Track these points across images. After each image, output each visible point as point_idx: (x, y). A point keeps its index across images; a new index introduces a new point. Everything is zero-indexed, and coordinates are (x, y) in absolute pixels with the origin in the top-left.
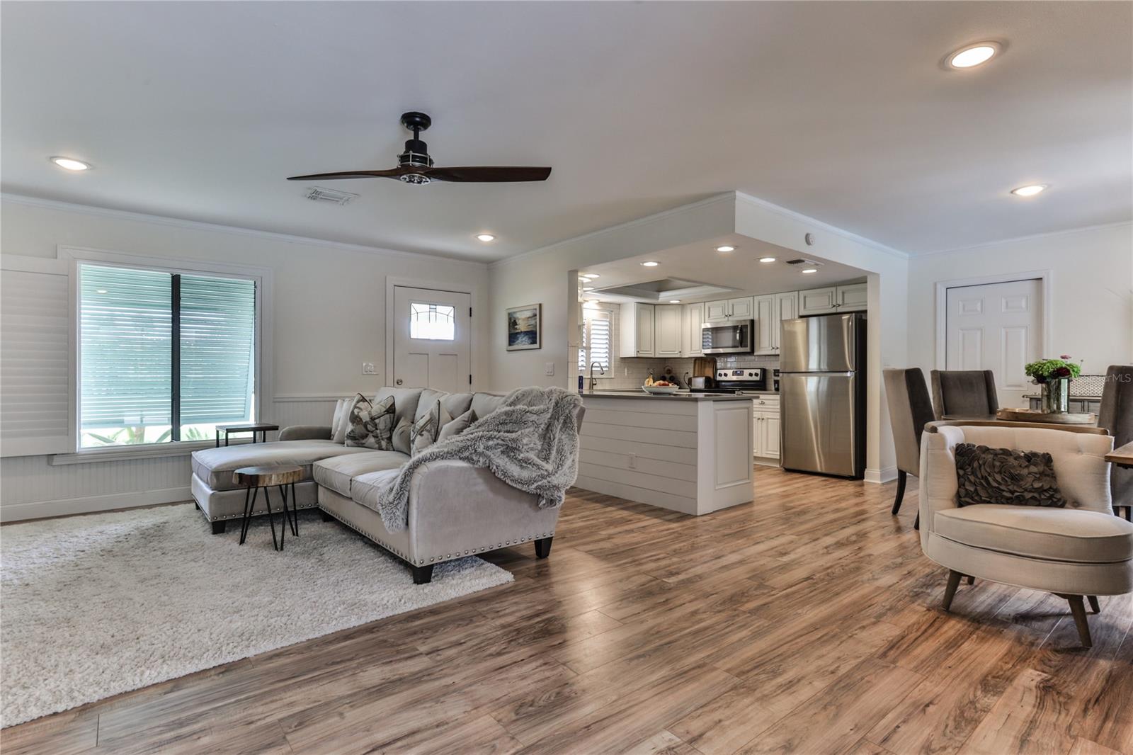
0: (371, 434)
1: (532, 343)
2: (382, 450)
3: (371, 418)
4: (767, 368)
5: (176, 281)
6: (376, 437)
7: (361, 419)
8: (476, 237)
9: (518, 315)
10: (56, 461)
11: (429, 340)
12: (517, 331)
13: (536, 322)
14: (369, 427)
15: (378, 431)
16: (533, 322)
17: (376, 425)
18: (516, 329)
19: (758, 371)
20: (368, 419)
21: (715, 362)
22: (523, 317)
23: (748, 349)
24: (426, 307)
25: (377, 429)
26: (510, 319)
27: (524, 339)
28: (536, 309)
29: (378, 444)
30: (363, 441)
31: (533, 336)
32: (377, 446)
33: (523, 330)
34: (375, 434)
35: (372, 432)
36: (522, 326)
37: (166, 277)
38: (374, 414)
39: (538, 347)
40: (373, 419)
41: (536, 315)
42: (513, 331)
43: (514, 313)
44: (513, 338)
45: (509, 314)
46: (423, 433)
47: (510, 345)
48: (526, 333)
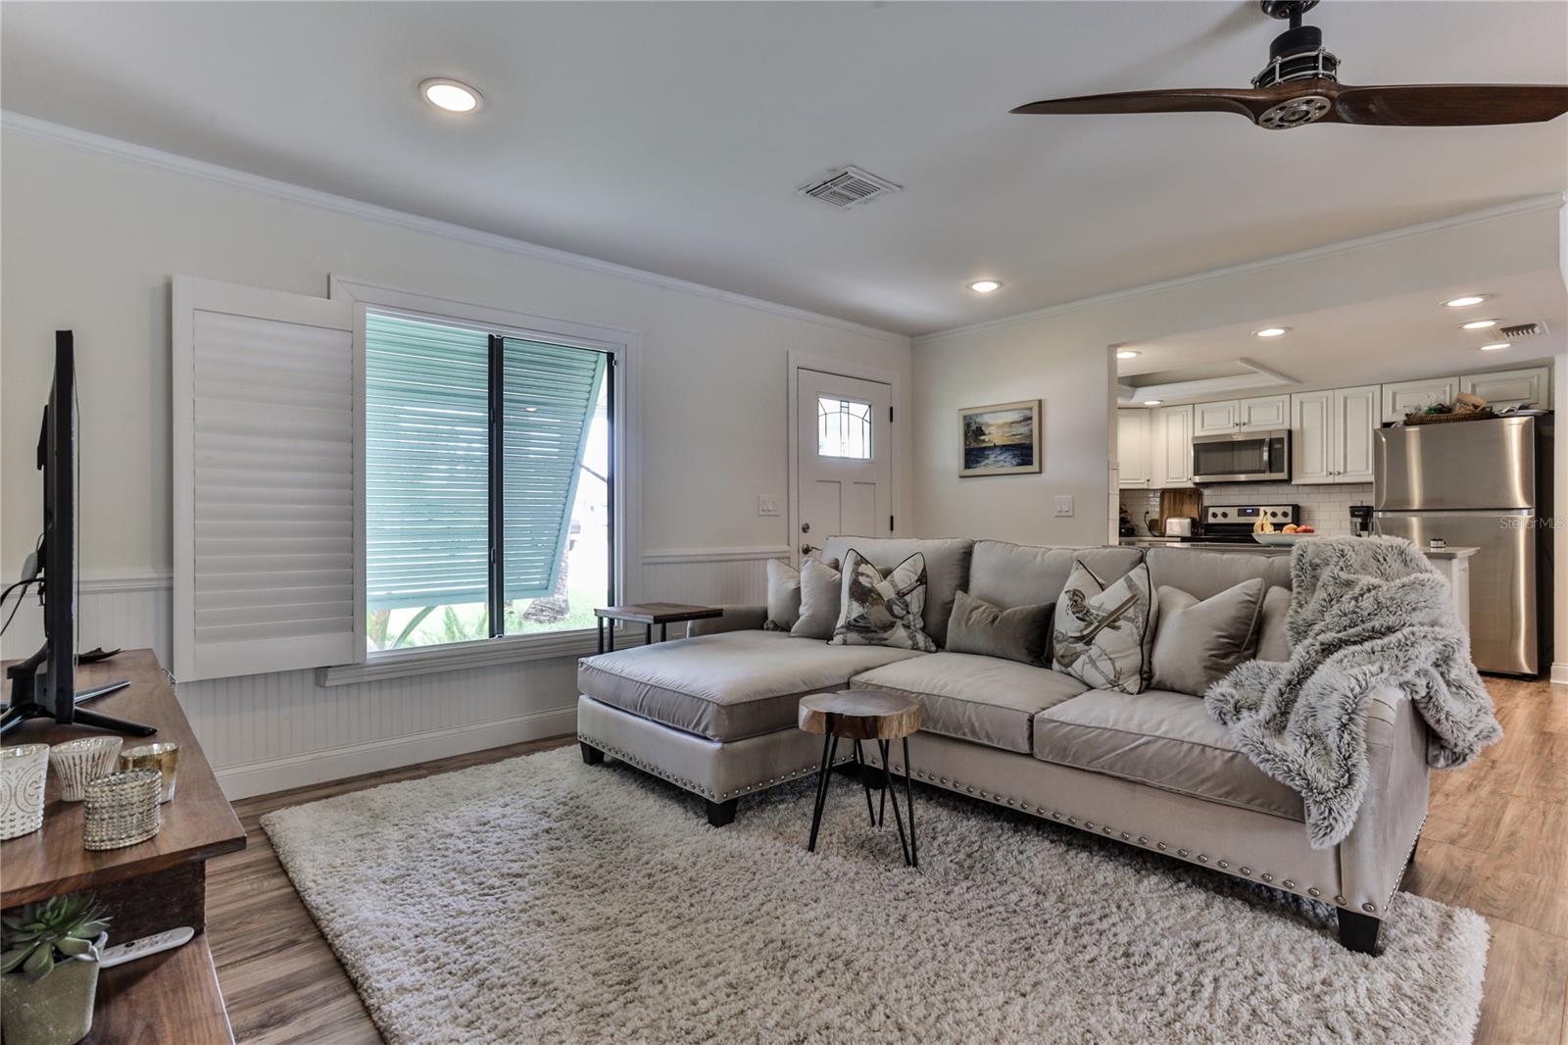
0: (899, 623)
1: (1019, 465)
2: (918, 649)
3: (898, 594)
4: (1300, 504)
5: (495, 347)
6: (907, 627)
7: (879, 595)
8: (969, 287)
9: (986, 419)
10: (332, 680)
11: (848, 458)
12: (985, 445)
13: (1031, 431)
14: (897, 609)
15: (911, 616)
16: (1023, 430)
17: (907, 605)
18: (984, 441)
19: (1289, 510)
20: (893, 596)
21: (1200, 496)
22: (1000, 421)
23: (1284, 476)
24: (837, 403)
25: (908, 613)
26: (967, 426)
27: (1002, 457)
28: (1031, 409)
29: (911, 639)
30: (885, 635)
31: (1023, 453)
32: (910, 642)
33: (999, 442)
34: (906, 622)
35: (902, 618)
36: (995, 436)
37: (478, 339)
38: (901, 586)
39: (1037, 470)
40: (901, 595)
41: (1030, 418)
42: (974, 445)
43: (977, 415)
44: (974, 454)
45: (965, 417)
46: (1117, 624)
47: (967, 466)
48: (1005, 448)
